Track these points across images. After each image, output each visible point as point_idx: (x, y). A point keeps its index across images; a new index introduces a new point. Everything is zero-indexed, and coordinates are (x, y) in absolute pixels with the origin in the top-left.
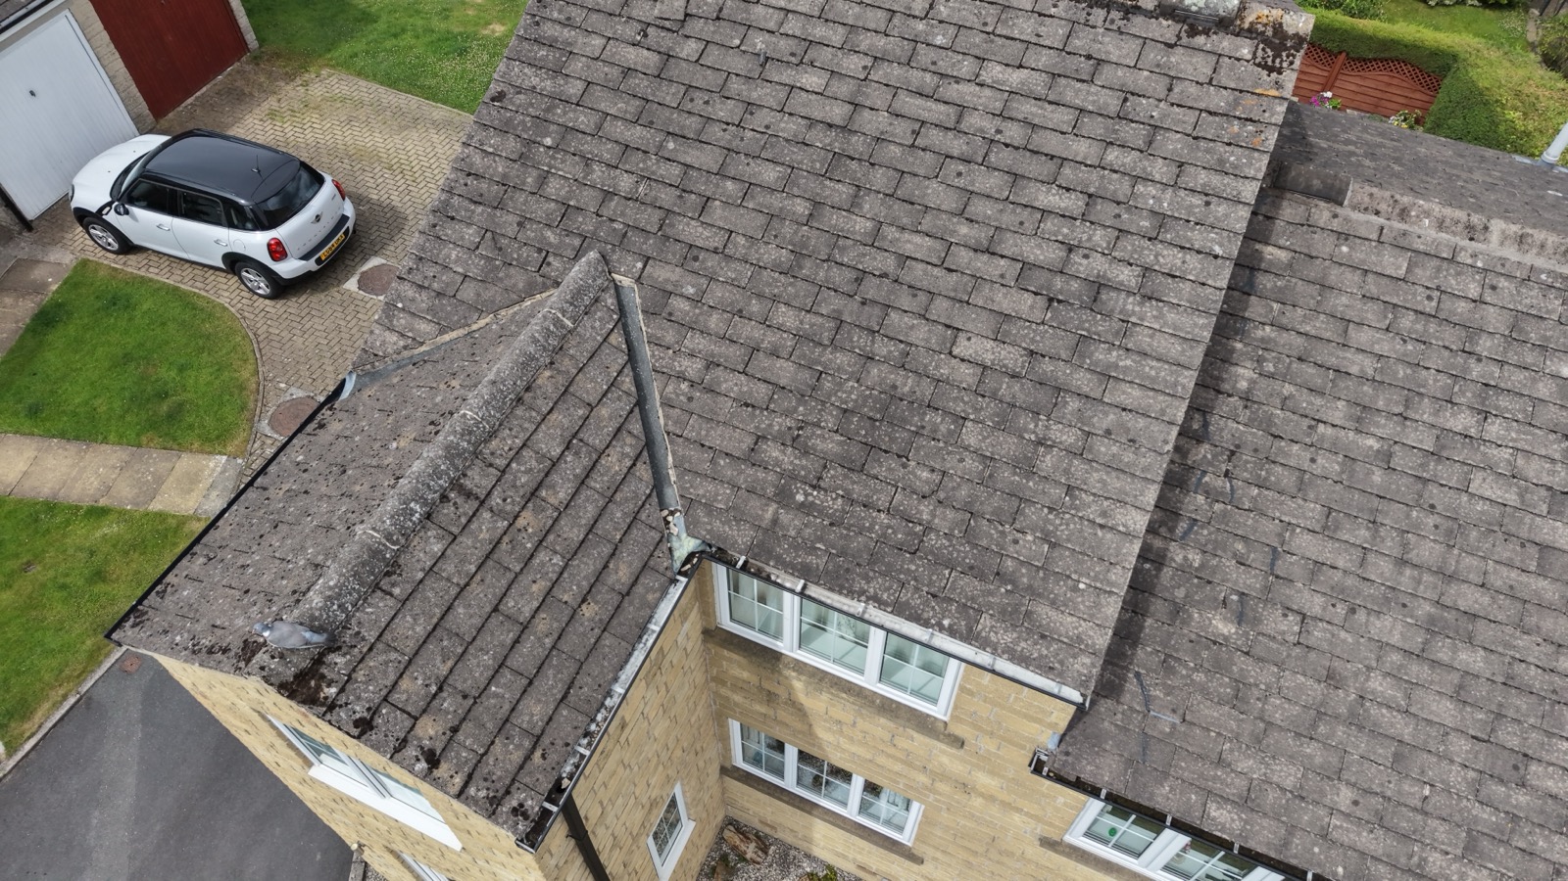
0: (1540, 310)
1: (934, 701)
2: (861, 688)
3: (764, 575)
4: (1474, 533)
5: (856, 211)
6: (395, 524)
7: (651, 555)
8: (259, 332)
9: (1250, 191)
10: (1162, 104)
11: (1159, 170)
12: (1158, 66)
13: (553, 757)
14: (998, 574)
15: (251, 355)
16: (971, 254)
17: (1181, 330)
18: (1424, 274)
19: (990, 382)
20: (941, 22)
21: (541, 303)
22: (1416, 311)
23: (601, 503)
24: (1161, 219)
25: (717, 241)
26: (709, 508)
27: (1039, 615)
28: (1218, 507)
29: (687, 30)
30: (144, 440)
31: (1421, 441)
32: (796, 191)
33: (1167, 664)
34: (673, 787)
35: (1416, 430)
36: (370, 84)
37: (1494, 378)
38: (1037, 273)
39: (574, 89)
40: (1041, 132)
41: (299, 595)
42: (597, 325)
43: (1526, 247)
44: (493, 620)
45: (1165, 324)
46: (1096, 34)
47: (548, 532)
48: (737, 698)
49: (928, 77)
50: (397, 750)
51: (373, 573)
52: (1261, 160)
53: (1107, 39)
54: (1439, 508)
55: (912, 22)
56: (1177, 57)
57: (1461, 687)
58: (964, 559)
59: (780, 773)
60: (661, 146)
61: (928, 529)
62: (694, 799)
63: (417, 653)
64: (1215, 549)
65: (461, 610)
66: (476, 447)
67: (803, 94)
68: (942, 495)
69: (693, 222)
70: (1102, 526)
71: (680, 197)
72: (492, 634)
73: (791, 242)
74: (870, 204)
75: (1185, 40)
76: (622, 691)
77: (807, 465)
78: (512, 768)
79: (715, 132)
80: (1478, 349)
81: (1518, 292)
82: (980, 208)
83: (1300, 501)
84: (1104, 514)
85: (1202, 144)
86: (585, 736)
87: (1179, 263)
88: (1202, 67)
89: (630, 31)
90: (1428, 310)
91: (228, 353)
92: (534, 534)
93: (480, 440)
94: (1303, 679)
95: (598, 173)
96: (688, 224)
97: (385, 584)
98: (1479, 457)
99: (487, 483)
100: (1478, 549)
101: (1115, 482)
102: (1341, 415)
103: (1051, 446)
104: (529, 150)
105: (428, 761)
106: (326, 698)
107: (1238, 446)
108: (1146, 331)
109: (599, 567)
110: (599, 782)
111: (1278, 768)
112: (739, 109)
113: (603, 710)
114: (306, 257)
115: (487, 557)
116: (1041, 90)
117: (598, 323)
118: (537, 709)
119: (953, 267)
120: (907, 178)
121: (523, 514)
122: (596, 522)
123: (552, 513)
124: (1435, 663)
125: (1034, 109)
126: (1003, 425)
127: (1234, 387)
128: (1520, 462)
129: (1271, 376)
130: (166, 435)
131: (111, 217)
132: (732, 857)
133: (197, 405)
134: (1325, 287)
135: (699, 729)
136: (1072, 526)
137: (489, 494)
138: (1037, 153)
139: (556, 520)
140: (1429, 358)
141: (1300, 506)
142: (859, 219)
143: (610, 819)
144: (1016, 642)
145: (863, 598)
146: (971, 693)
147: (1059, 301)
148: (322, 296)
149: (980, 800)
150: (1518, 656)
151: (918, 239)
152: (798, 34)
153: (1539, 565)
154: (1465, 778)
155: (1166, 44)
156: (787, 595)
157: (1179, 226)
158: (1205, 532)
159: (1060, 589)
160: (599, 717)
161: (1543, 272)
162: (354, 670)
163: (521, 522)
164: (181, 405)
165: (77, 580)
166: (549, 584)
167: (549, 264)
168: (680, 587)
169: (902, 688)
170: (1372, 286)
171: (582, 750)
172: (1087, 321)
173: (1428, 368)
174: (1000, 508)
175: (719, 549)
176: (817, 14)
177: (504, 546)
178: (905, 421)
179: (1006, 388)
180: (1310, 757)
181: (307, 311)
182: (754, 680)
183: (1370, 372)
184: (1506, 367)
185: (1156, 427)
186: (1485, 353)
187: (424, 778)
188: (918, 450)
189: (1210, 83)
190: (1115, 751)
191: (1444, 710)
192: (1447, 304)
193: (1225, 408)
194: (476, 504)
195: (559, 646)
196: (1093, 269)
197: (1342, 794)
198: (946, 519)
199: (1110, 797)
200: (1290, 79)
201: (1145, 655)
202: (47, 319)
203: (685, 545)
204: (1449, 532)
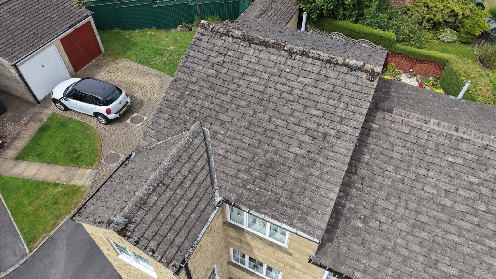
0: (443, 143)
1: (284, 242)
2: (265, 239)
3: (239, 207)
4: (425, 201)
5: (265, 113)
6: (146, 192)
7: (210, 201)
8: (102, 134)
9: (365, 112)
10: (343, 89)
11: (342, 105)
12: (343, 79)
13: (183, 253)
14: (298, 208)
15: (100, 141)
16: (294, 125)
17: (346, 147)
18: (413, 132)
19: (298, 158)
20: (288, 66)
21: (184, 135)
22: (411, 142)
23: (197, 187)
24: (342, 118)
25: (229, 120)
26: (225, 189)
27: (309, 220)
28: (359, 192)
29: (224, 66)
30: (69, 164)
31: (412, 176)
32: (250, 108)
33: (345, 234)
34: (214, 266)
35: (411, 173)
36: (135, 63)
37: (431, 160)
38: (310, 131)
39: (194, 79)
40: (312, 95)
41: (122, 209)
43: (440, 126)
44: (169, 217)
45: (342, 145)
46: (327, 70)
47: (184, 195)
48: (232, 241)
49: (284, 80)
50: (145, 249)
51: (140, 204)
52: (368, 104)
53: (330, 71)
54: (416, 194)
55: (281, 65)
56: (347, 77)
57: (421, 242)
58: (290, 204)
59: (244, 264)
60: (216, 95)
61: (281, 196)
62: (220, 270)
63: (150, 225)
64: (358, 203)
65: (161, 214)
66: (166, 172)
67: (253, 83)
68: (285, 187)
69: (224, 115)
70: (325, 197)
71: (221, 108)
72: (169, 220)
73: (248, 121)
74: (268, 112)
75: (350, 72)
76: (201, 236)
77: (251, 178)
78: (173, 255)
79: (230, 92)
80: (427, 153)
81: (438, 138)
82: (296, 114)
83: (380, 191)
84: (326, 194)
85: (353, 99)
86: (191, 248)
87: (346, 129)
88: (353, 79)
89: (209, 65)
90: (414, 142)
91: (93, 140)
92: (180, 195)
93: (168, 170)
94: (380, 239)
95: (200, 101)
96: (222, 115)
97: (143, 207)
98: (427, 181)
99: (169, 182)
100: (426, 205)
101: (329, 186)
102: (391, 169)
103: (313, 176)
104: (182, 95)
105: (152, 252)
106: (128, 235)
107: (364, 176)
108: (337, 147)
109: (196, 204)
110: (194, 261)
111: (373, 262)
112: (236, 86)
113: (196, 241)
114: (116, 113)
115: (168, 201)
116: (312, 84)
117: (198, 140)
118: (179, 240)
119: (289, 129)
120: (278, 105)
121: (178, 190)
122: (196, 192)
123: (185, 190)
124: (414, 236)
125: (311, 89)
126: (301, 170)
127: (364, 161)
128: (438, 183)
129: (373, 158)
130: (76, 163)
131: (63, 101)
133: (85, 155)
134: (388, 135)
135: (221, 250)
136: (317, 197)
137: (169, 184)
138: (311, 100)
139: (186, 192)
140: (414, 154)
141: (380, 193)
142: (266, 115)
143: (197, 272)
144: (302, 226)
145: (264, 214)
146: (292, 240)
147: (316, 138)
148: (120, 124)
149: (297, 271)
150: (436, 234)
151: (280, 121)
152: (252, 68)
153: (442, 210)
154: (421, 267)
155: (345, 73)
156: (245, 213)
157: (347, 120)
158: (355, 199)
159: (314, 213)
160: (195, 243)
161: (444, 133)
162: (135, 228)
163: (177, 192)
164: (80, 155)
165: (49, 204)
166: (184, 208)
167: (186, 124)
168: (217, 210)
169: (275, 239)
170: (400, 135)
171: (190, 251)
172: (323, 144)
173: (414, 157)
174: (299, 191)
175: (227, 200)
176: (257, 62)
177: (172, 198)
178: (276, 168)
179: (302, 160)
180: (381, 260)
181: (116, 128)
182: (237, 236)
183: (399, 158)
184: (434, 158)
185: (339, 172)
186: (429, 154)
187: (151, 257)
188: (279, 175)
189: (355, 83)
190: (330, 257)
191: (417, 248)
192: (419, 140)
193: (361, 166)
194: (166, 187)
195: (185, 224)
196: (324, 130)
197: (389, 270)
198: (286, 194)
199: (330, 270)
200: (375, 83)
201: (339, 232)
202: (43, 129)
203: (218, 199)
204: (419, 201)
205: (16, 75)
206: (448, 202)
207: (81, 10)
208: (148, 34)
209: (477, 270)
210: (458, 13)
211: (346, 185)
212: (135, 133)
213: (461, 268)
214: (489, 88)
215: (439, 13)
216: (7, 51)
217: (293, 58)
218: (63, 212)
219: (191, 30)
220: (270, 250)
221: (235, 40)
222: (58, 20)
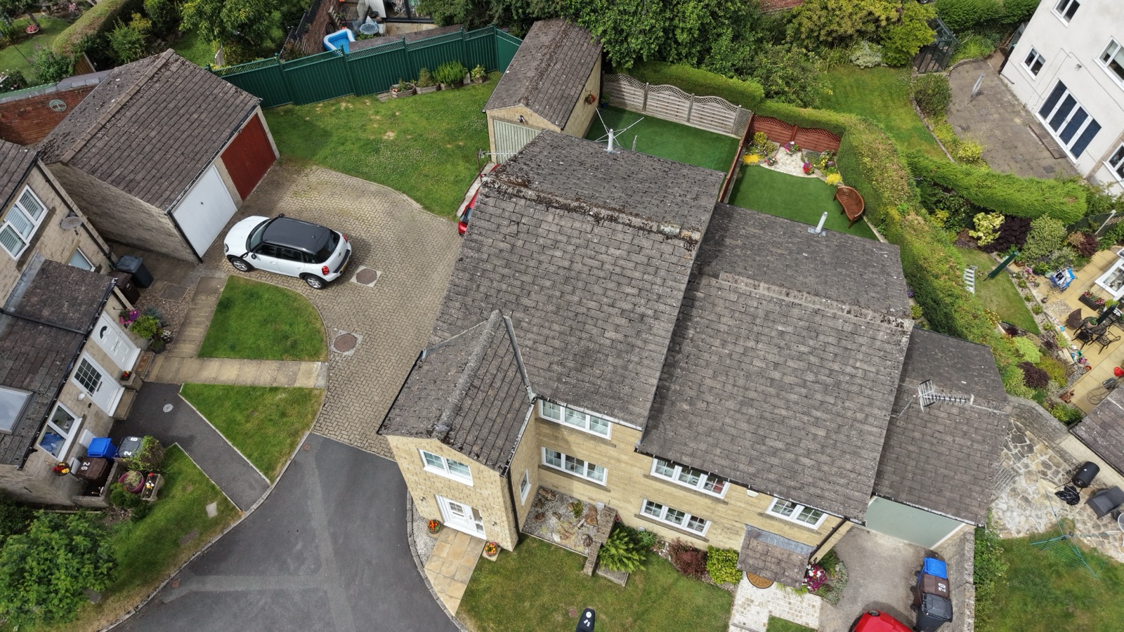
0: (773, 310)
1: (606, 434)
2: (585, 432)
3: (554, 402)
4: (754, 376)
5: (574, 294)
6: (459, 397)
7: (524, 399)
8: (319, 305)
9: (683, 287)
10: (659, 261)
11: (659, 281)
12: (658, 249)
13: (506, 454)
14: (619, 398)
15: (318, 316)
16: (608, 307)
17: (665, 328)
18: (742, 300)
19: (615, 344)
20: (595, 235)
21: (483, 326)
22: (739, 311)
23: (509, 386)
24: (659, 296)
25: (534, 305)
26: (538, 384)
27: (630, 408)
28: (684, 372)
29: (518, 237)
30: (284, 357)
31: (740, 350)
32: (556, 289)
33: (670, 419)
34: (526, 470)
35: (739, 347)
36: (337, 173)
37: (760, 331)
38: (626, 312)
39: (485, 256)
40: (626, 270)
42: (501, 332)
43: (770, 291)
44: (486, 420)
45: (661, 326)
46: (640, 239)
47: (496, 395)
48: (545, 439)
49: (593, 252)
50: (469, 454)
51: (456, 410)
53: (643, 240)
54: (744, 369)
55: (587, 235)
56: (663, 246)
57: (749, 419)
58: (610, 394)
59: (559, 466)
60: (514, 275)
61: (600, 387)
62: (531, 476)
63: (470, 430)
64: (683, 384)
65: (478, 418)
67: (556, 258)
68: (603, 377)
70: (645, 383)
71: (521, 291)
72: (487, 424)
73: (556, 304)
74: (578, 292)
75: (665, 241)
76: (520, 437)
77: (565, 371)
78: (496, 457)
79: (530, 270)
80: (756, 322)
81: (768, 305)
82: (610, 293)
84: (646, 380)
85: (670, 273)
86: (513, 448)
87: (664, 309)
88: (670, 249)
89: (500, 237)
90: (743, 311)
91: (308, 316)
92: (493, 396)
93: (476, 371)
94: (707, 420)
95: (495, 284)
96: (525, 300)
97: (459, 413)
98: (755, 354)
99: (479, 383)
100: (755, 380)
101: (649, 371)
102: (718, 343)
103: (632, 362)
104: (473, 277)
105: (477, 456)
106: (451, 443)
107: (689, 354)
108: (656, 328)
109: (511, 404)
111: (701, 445)
112: (537, 263)
113: (517, 441)
114: (336, 271)
115: (482, 403)
116: (625, 257)
118: (500, 442)
119: (603, 311)
120: (588, 284)
121: (489, 391)
122: (508, 391)
123: (496, 390)
124: (742, 413)
125: (623, 263)
126: (619, 356)
127: (688, 336)
128: (767, 355)
129: (699, 333)
130: (293, 354)
131: (247, 258)
132: (543, 500)
133: (302, 341)
134: (714, 305)
135: (535, 453)
136: (638, 384)
137: (480, 386)
138: (625, 276)
139: (498, 392)
140: (743, 325)
141: (707, 371)
142: (575, 297)
144: (624, 415)
145: (583, 407)
146: (615, 431)
147: (632, 320)
148: (340, 287)
149: (624, 465)
150: (764, 410)
151: (592, 303)
152: (553, 238)
153: (770, 384)
154: (749, 444)
155: (660, 242)
156: (562, 407)
157: (664, 298)
158: (681, 380)
159: (635, 401)
160: (516, 444)
161: (774, 298)
162: (456, 435)
163: (489, 393)
164: (295, 341)
165: (275, 417)
166: (499, 409)
167: (483, 313)
168: (531, 407)
169: (597, 431)
170: (727, 304)
171: (512, 452)
172: (640, 326)
173: (742, 329)
174: (619, 380)
175: (542, 396)
176: (558, 232)
177: (486, 400)
178: (592, 356)
179: (619, 346)
180: (709, 441)
181: (335, 293)
182: (551, 433)
183: (726, 330)
184: (764, 327)
185: (659, 355)
186: (758, 324)
187: (476, 460)
188: (596, 365)
189: (672, 254)
190: (657, 444)
191: (745, 426)
192: (748, 309)
193: (686, 343)
194: (477, 389)
195: (503, 426)
196: (641, 311)
197: (717, 451)
198: (604, 384)
199: (656, 457)
200: (694, 253)
201: (665, 416)
202: (224, 305)
203: (532, 395)
204: (747, 376)
205: (171, 225)
206: (777, 375)
207: (241, 98)
208: (343, 108)
209: (803, 441)
210: (879, 17)
211: (669, 366)
212: (368, 298)
213: (787, 441)
214: (903, 173)
215: (846, 19)
216: (153, 191)
217: (601, 225)
218: (297, 426)
219: (415, 93)
220: (591, 444)
221: (528, 202)
222: (212, 123)
